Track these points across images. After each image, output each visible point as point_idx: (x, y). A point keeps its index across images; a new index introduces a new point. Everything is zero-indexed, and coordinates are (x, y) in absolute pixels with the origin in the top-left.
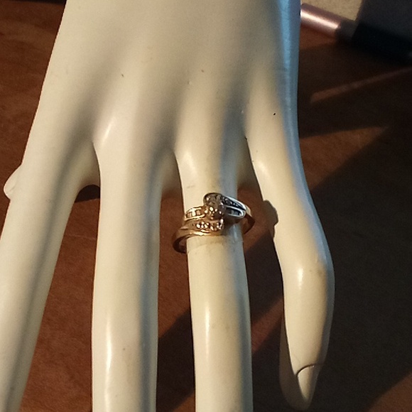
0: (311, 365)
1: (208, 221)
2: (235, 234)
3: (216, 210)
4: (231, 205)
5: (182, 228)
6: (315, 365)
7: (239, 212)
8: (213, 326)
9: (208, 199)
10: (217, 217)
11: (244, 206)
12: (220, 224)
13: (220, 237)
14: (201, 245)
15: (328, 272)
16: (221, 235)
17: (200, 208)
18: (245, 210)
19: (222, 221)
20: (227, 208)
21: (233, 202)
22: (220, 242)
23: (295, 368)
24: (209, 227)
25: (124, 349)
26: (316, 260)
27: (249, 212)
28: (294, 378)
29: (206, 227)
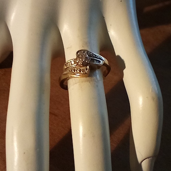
0: (150, 157)
1: (79, 68)
2: (98, 76)
3: (84, 60)
4: (94, 57)
5: (64, 73)
6: (152, 157)
7: (100, 61)
8: (84, 136)
9: (79, 54)
10: (84, 64)
11: (103, 58)
12: (87, 69)
13: (88, 78)
14: (76, 84)
15: (159, 98)
16: (89, 77)
17: (74, 60)
18: (104, 60)
19: (88, 67)
20: (91, 59)
21: (95, 55)
22: (87, 81)
23: (140, 159)
24: (80, 71)
25: (24, 153)
26: (151, 90)
27: (107, 62)
28: (139, 166)
29: (78, 71)
